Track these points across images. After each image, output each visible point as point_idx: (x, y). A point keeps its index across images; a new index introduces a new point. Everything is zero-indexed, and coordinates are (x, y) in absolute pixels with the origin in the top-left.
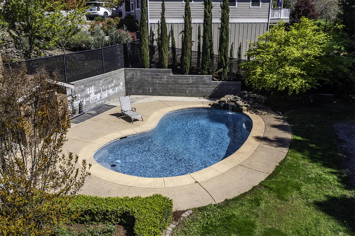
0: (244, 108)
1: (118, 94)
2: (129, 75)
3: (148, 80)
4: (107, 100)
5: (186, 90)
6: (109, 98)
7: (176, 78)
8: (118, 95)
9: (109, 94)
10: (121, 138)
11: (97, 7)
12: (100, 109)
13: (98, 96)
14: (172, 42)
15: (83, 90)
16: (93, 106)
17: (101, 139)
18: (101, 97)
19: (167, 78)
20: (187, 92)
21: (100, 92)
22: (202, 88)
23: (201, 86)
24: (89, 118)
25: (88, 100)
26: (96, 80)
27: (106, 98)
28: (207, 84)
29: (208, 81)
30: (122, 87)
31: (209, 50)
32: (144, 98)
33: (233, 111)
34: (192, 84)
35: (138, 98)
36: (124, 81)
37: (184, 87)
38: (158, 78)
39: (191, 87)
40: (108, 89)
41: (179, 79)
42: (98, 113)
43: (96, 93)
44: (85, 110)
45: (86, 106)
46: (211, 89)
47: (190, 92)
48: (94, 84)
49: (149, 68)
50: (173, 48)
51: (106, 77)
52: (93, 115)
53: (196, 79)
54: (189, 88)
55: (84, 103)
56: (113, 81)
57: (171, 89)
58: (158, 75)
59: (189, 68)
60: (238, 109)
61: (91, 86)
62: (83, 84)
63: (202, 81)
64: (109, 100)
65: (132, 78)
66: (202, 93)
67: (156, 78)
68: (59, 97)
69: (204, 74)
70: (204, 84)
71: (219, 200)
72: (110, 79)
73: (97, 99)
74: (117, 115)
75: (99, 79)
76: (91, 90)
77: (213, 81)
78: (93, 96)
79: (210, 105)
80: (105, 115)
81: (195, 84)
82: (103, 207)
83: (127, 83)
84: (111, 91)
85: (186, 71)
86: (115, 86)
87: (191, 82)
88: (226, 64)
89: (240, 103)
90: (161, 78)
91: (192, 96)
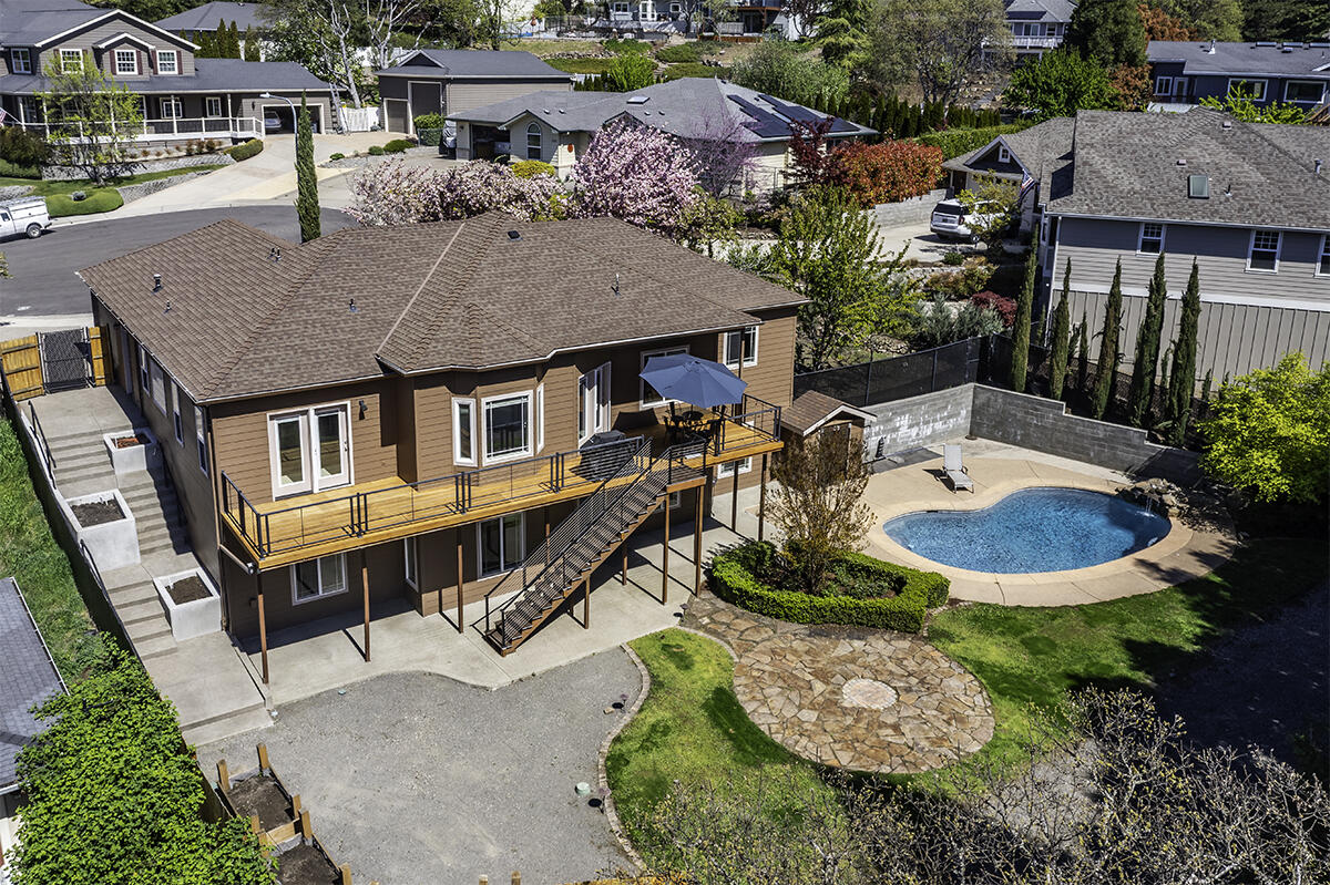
0: (1174, 510)
1: (952, 431)
2: (983, 398)
3: (1016, 415)
4: (928, 441)
5: (1087, 448)
6: (933, 438)
7: (1072, 423)
8: (952, 433)
9: (934, 431)
10: (929, 511)
11: (958, 217)
12: (912, 456)
13: (915, 431)
14: (1081, 345)
15: (890, 420)
16: (902, 449)
17: (899, 505)
18: (918, 434)
19: (1055, 419)
20: (1092, 454)
21: (918, 424)
22: (1123, 451)
23: (1121, 447)
24: (890, 468)
25: (894, 436)
26: (916, 404)
27: (927, 437)
28: (1134, 447)
29: (1136, 441)
30: (963, 419)
31: (1147, 379)
32: (1000, 448)
33: (1153, 510)
34: (1103, 439)
35: (988, 448)
36: (970, 409)
37: (1086, 443)
38: (1036, 416)
39: (1101, 446)
40: (935, 421)
41: (1077, 424)
42: (906, 463)
43: (910, 427)
44: (886, 453)
45: (889, 447)
46: (1141, 460)
47: (1098, 454)
48: (910, 411)
49: (1024, 392)
50: (1083, 359)
51: (933, 400)
52: (899, 465)
53: (1113, 432)
54: (1096, 448)
55: (887, 442)
56: (946, 407)
57: (1059, 442)
58: (1036, 410)
59: (1104, 405)
60: (1161, 509)
61: (904, 413)
62: (891, 410)
63: (1125, 438)
64: (933, 442)
65: (987, 404)
66: (1122, 462)
67: (1032, 414)
68: (854, 430)
69: (1132, 425)
70: (1129, 445)
71: (1011, 603)
72: (941, 403)
73: (910, 436)
74: (937, 473)
75: (921, 404)
76: (903, 422)
77: (1148, 443)
78: (904, 430)
79: (1117, 490)
80: (917, 470)
81: (1110, 440)
82: (880, 567)
83: (975, 412)
84: (939, 426)
85: (1096, 412)
86: (949, 417)
87: (1101, 436)
88: (1179, 413)
89: (1170, 499)
90: (1042, 416)
91: (1100, 464)
